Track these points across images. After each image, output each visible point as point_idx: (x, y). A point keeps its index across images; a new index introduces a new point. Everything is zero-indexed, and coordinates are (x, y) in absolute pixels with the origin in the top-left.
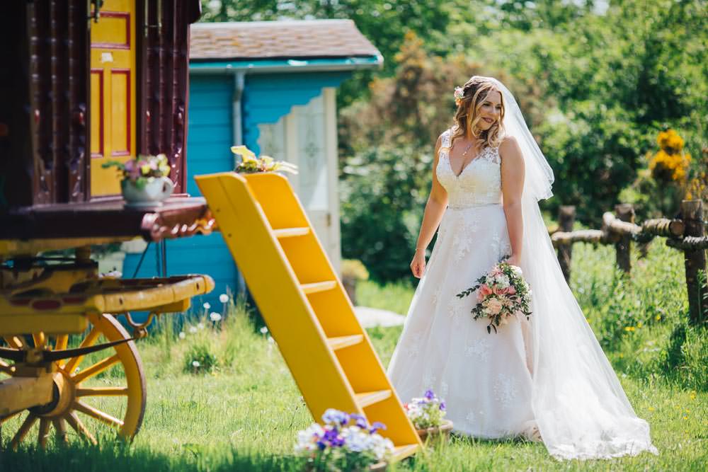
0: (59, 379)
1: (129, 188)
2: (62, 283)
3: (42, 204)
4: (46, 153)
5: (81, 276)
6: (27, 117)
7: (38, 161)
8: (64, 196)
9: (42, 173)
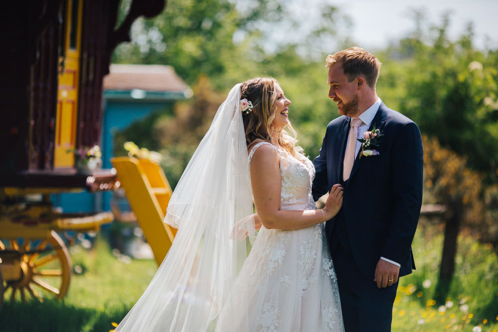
0: (24, 266)
1: (80, 164)
2: (35, 213)
3: (32, 170)
4: (35, 143)
5: (45, 210)
6: (28, 124)
7: (32, 147)
8: (41, 166)
9: (33, 154)
